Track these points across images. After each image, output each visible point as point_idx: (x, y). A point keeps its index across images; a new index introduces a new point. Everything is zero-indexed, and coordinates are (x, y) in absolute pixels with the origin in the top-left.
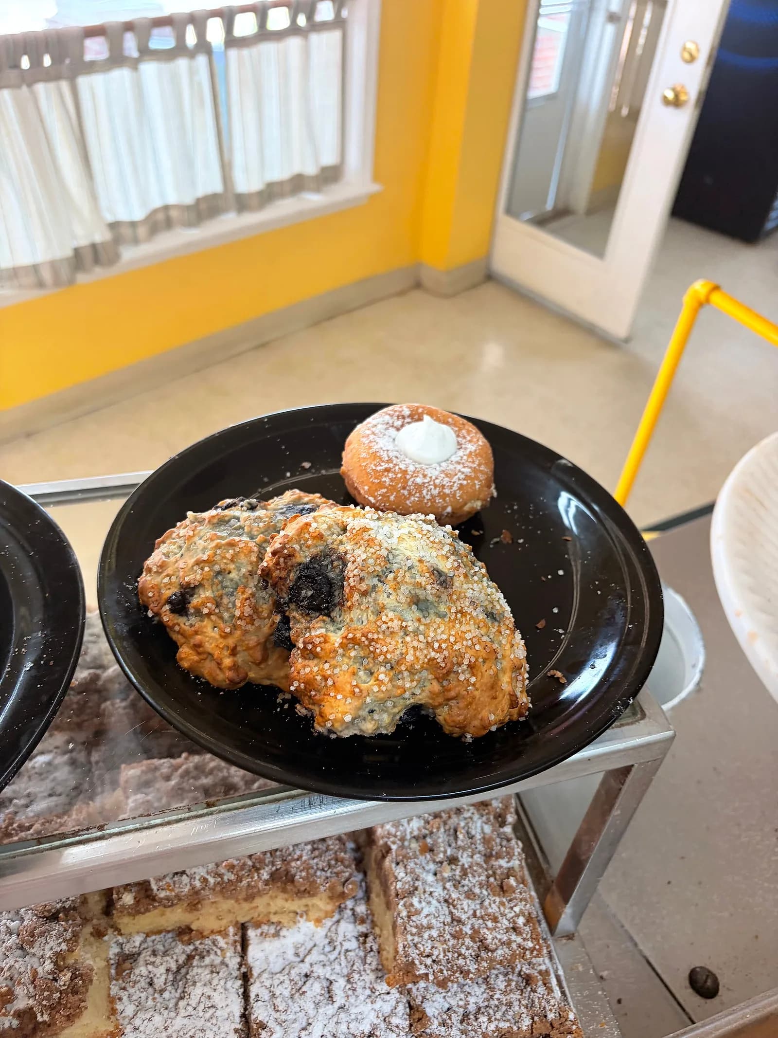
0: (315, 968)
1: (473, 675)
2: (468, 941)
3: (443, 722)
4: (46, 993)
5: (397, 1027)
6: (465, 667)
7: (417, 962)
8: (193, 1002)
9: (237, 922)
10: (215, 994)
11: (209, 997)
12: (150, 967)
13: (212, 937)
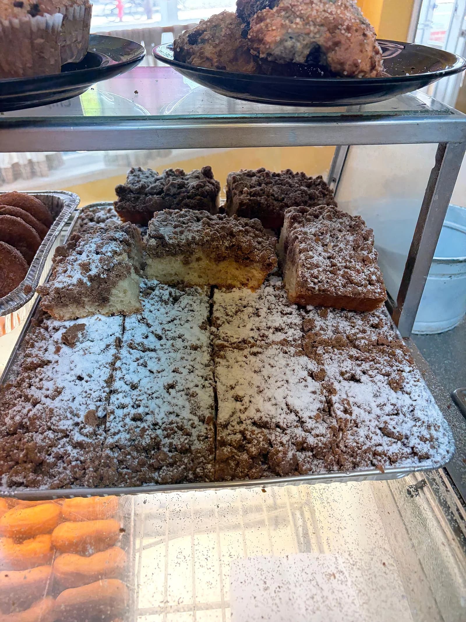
0: (250, 302)
1: (349, 33)
2: (340, 278)
3: (331, 61)
4: (106, 262)
5: (295, 324)
6: (345, 27)
7: (309, 280)
8: (183, 305)
9: (209, 284)
10: (194, 304)
11: (191, 305)
12: (161, 291)
13: (195, 287)
